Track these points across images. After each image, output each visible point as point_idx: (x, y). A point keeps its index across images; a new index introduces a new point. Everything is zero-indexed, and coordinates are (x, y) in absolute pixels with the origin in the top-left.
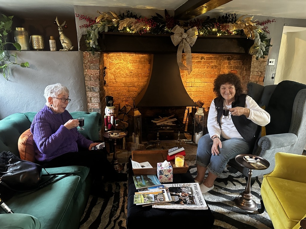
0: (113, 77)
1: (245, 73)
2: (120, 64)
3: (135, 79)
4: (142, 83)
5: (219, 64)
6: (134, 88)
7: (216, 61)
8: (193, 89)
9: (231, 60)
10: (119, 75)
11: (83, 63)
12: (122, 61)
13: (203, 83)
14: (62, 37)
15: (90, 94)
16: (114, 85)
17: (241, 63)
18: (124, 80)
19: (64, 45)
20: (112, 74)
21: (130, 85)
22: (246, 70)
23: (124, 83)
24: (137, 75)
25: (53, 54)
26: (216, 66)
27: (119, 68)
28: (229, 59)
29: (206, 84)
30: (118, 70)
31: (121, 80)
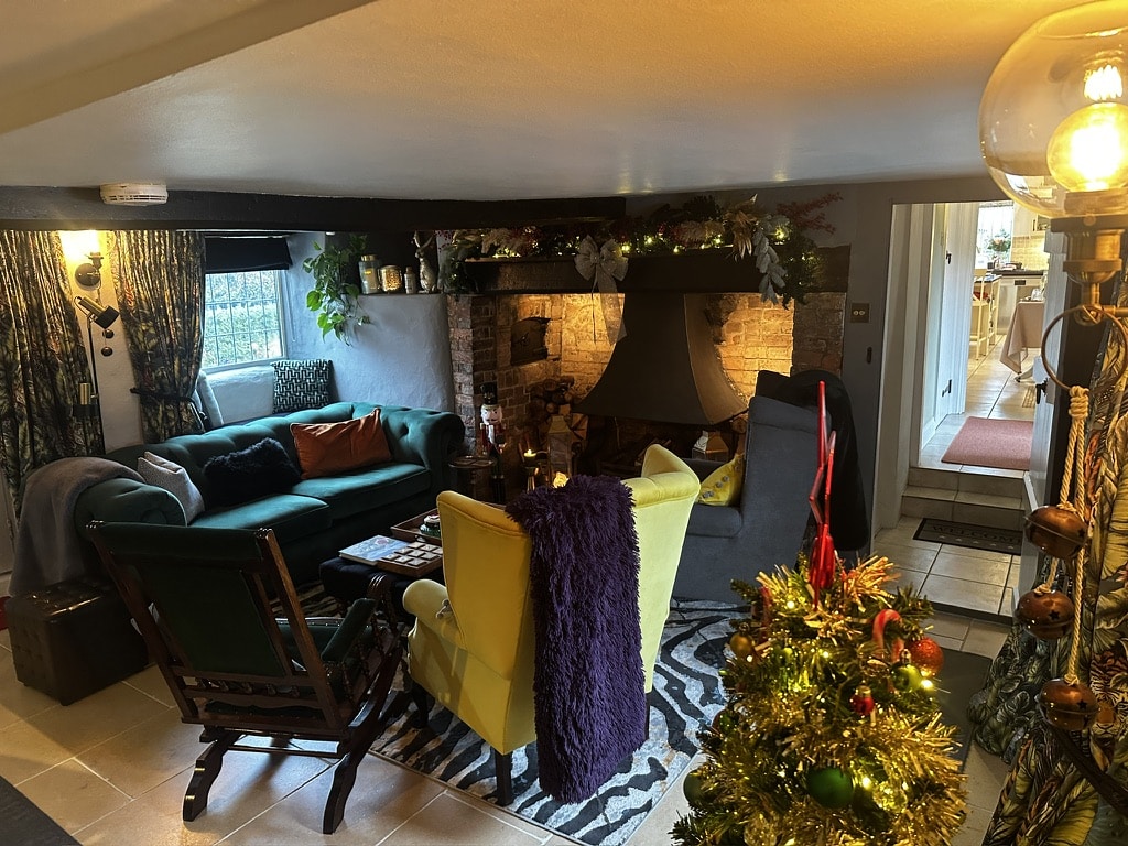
0: (572, 338)
11: (448, 316)
14: (422, 269)
15: (459, 377)
16: (573, 357)
18: (592, 346)
19: (424, 283)
20: (571, 330)
23: (593, 354)
25: (409, 300)
27: (585, 318)
30: (585, 323)
31: (588, 346)
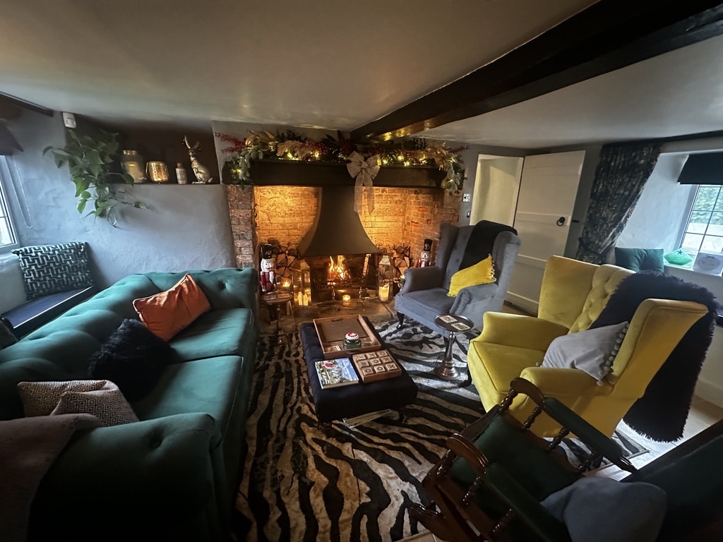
0: (266, 216)
1: (436, 211)
2: (274, 199)
3: (297, 219)
4: (307, 224)
5: (405, 199)
6: (296, 231)
7: (400, 194)
8: (374, 230)
9: (418, 194)
10: (275, 214)
11: (227, 201)
12: (278, 195)
13: (386, 223)
14: (195, 165)
15: (239, 243)
16: (268, 228)
17: (432, 198)
18: (281, 220)
19: (199, 176)
20: (264, 212)
21: (291, 228)
22: (438, 207)
23: (281, 224)
24: (300, 214)
25: (182, 188)
26: (401, 201)
27: (273, 205)
28: (416, 192)
29: (389, 223)
30: (273, 207)
31: (278, 220)
